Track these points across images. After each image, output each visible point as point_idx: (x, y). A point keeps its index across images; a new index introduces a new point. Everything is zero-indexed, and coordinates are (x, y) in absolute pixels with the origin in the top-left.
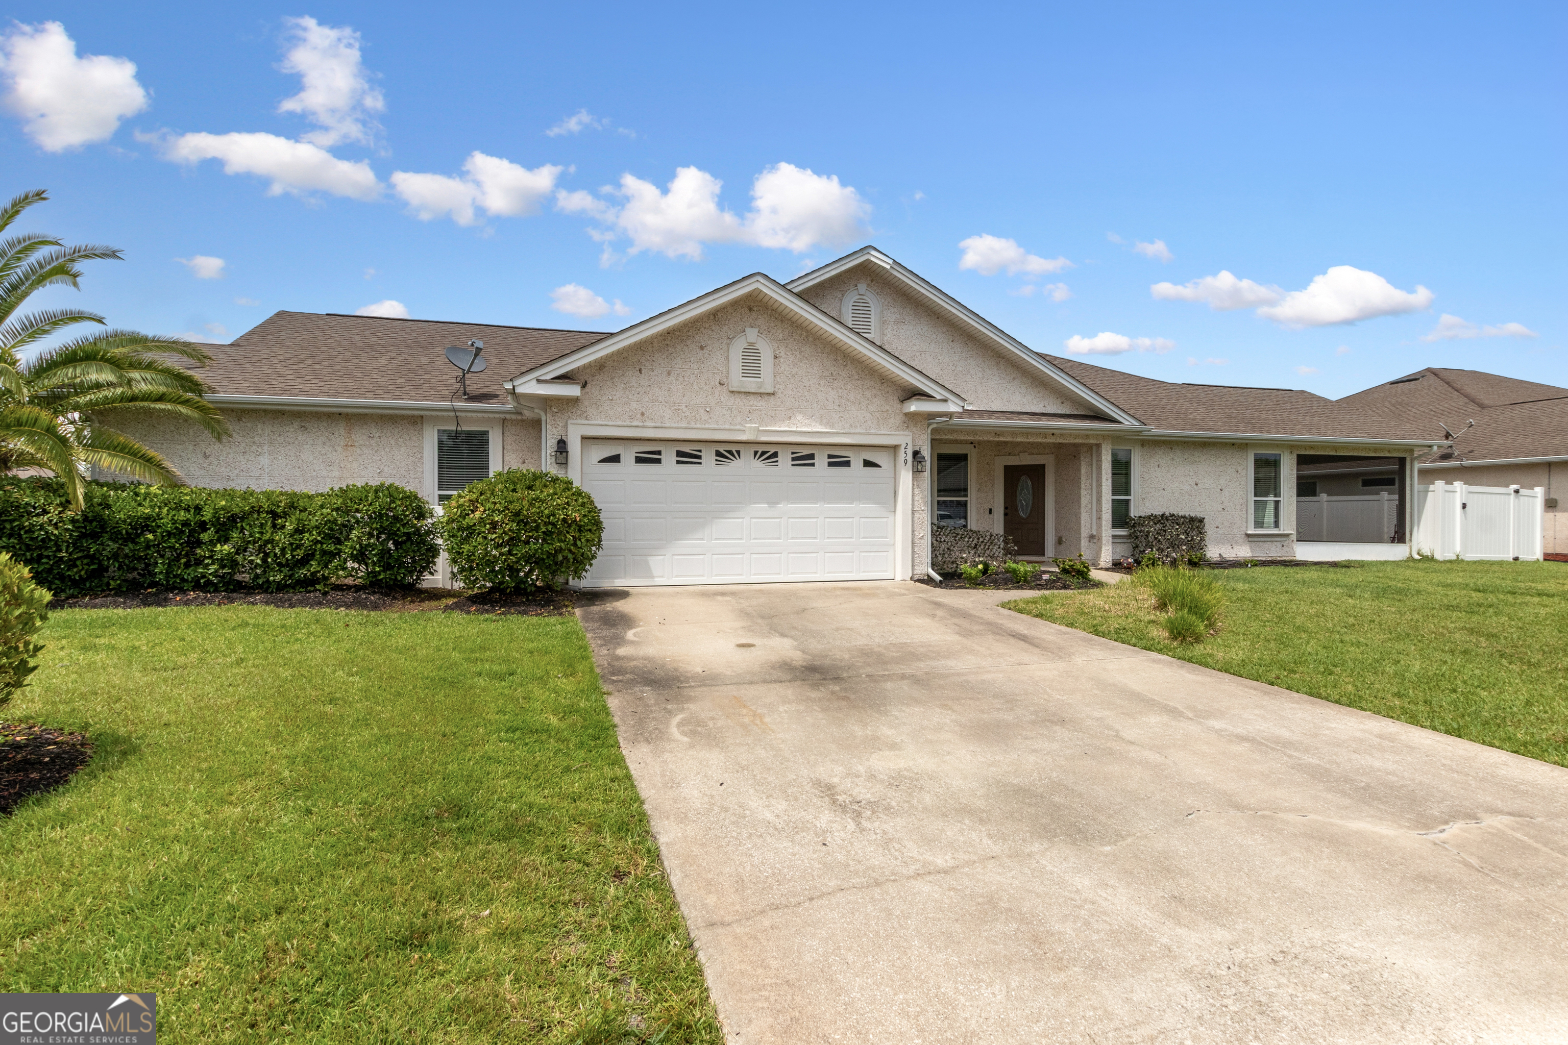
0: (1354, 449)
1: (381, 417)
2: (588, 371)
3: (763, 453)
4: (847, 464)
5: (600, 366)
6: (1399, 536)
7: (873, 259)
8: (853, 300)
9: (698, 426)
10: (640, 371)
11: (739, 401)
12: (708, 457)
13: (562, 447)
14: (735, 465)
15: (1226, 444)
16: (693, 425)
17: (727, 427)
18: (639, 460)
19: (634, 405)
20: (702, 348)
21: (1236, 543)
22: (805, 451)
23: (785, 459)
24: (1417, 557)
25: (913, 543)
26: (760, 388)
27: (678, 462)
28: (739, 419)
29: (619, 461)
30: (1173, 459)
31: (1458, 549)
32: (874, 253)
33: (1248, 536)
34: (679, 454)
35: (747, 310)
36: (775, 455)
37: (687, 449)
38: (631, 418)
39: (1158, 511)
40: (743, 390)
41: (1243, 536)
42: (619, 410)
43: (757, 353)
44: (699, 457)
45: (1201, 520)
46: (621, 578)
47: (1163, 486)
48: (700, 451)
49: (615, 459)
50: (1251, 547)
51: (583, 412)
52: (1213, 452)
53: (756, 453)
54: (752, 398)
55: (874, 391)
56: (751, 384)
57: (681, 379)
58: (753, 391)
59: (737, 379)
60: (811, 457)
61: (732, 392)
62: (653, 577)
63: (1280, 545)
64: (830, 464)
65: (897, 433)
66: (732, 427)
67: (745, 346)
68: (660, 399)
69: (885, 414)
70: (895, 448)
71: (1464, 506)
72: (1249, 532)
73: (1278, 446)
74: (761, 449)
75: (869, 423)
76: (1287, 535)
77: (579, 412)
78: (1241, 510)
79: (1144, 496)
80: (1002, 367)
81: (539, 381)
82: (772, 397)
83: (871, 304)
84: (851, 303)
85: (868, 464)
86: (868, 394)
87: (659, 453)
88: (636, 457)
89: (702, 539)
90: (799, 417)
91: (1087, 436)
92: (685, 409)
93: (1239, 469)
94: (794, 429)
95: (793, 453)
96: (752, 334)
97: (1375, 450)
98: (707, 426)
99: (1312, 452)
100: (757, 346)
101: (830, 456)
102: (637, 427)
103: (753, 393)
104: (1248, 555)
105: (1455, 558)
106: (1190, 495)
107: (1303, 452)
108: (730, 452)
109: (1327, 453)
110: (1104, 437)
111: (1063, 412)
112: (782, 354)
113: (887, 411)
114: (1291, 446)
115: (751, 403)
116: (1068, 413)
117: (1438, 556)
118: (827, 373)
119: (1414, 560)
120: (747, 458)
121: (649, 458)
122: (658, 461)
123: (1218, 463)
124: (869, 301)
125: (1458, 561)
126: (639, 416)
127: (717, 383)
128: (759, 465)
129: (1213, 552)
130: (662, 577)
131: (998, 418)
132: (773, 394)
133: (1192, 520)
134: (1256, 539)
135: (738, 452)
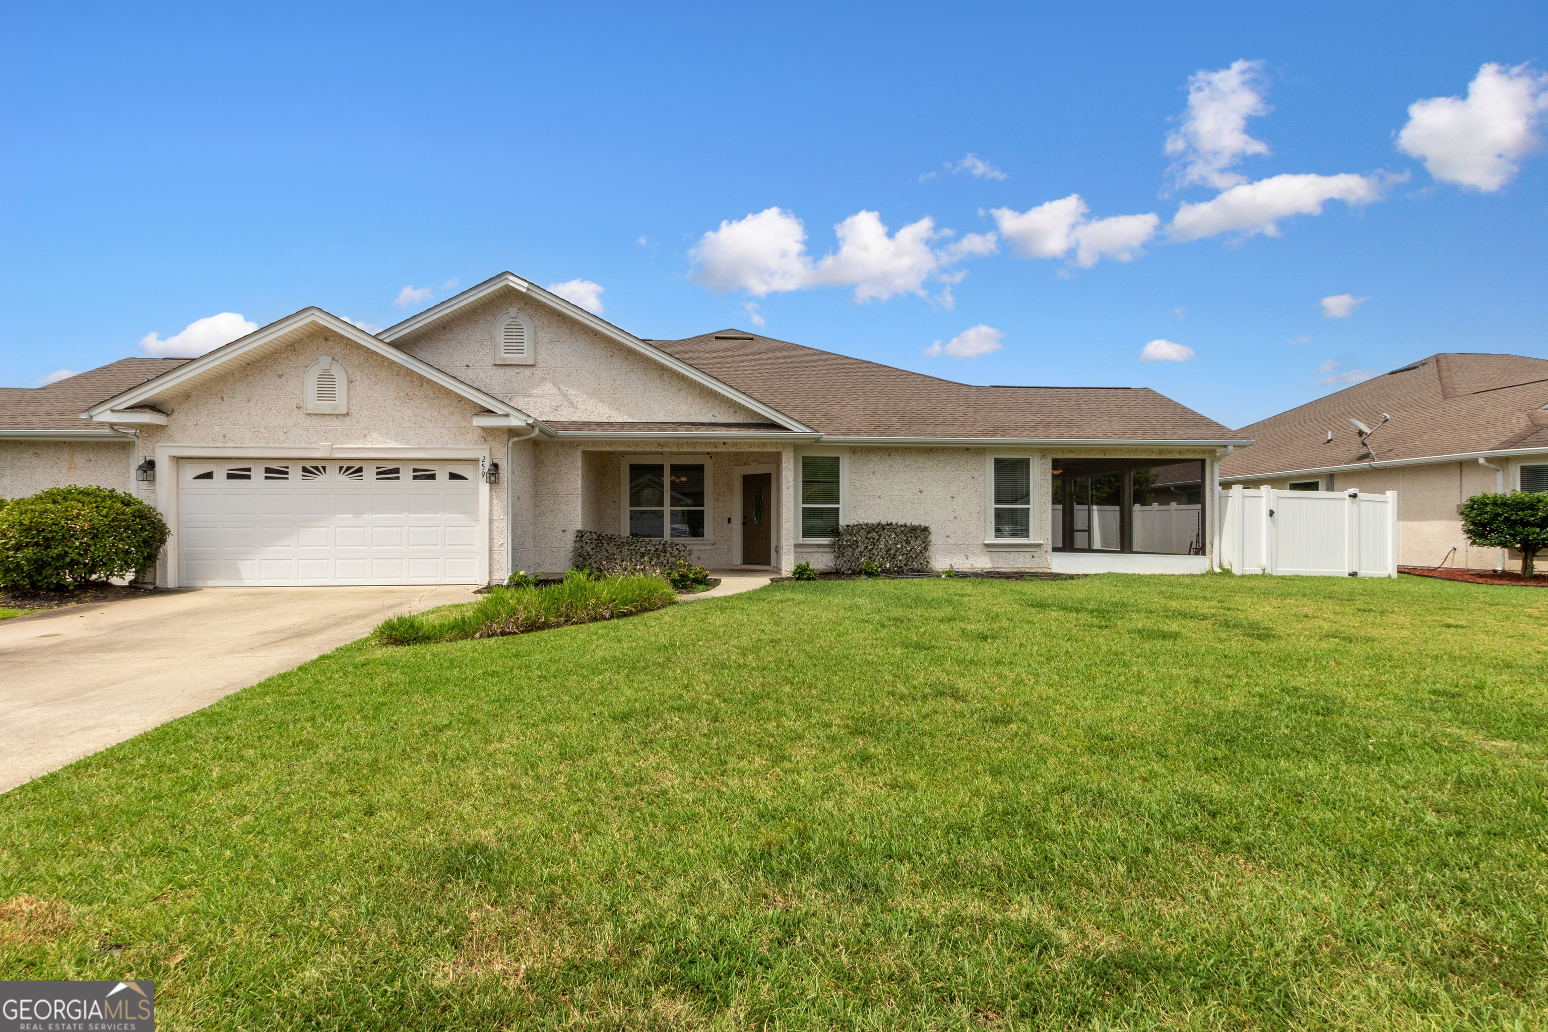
0: (1130, 451)
1: (98, 443)
2: (175, 400)
3: (348, 468)
4: (432, 477)
5: (186, 396)
6: (1199, 548)
7: (511, 284)
8: (506, 322)
9: (276, 445)
10: (222, 398)
11: (315, 422)
12: (295, 472)
13: (149, 466)
14: (320, 480)
15: (960, 449)
16: (271, 445)
17: (303, 445)
18: (230, 476)
19: (217, 428)
20: (280, 376)
21: (972, 553)
22: (390, 466)
23: (370, 473)
24: (1218, 570)
25: (491, 550)
26: (335, 409)
27: (267, 478)
28: (315, 438)
29: (212, 478)
30: (892, 466)
31: (1264, 561)
32: (511, 278)
33: (987, 546)
34: (268, 470)
35: (323, 340)
36: (360, 470)
37: (274, 465)
38: (214, 440)
39: (872, 520)
40: (317, 412)
41: (981, 546)
42: (203, 433)
43: (332, 378)
44: (287, 473)
45: (926, 530)
46: (213, 579)
47: (879, 495)
48: (287, 468)
49: (209, 476)
50: (991, 559)
51: (170, 436)
52: (942, 458)
53: (341, 468)
54: (328, 419)
55: (451, 409)
56: (325, 407)
57: (260, 404)
58: (327, 413)
59: (313, 403)
60: (397, 471)
61: (309, 414)
62: (242, 579)
63: (1029, 556)
64: (415, 477)
65: (476, 447)
66: (308, 446)
67: (321, 372)
68: (241, 423)
69: (463, 431)
70: (476, 461)
71: (1272, 513)
72: (986, 542)
73: (1025, 450)
74: (346, 465)
75: (446, 439)
76: (1039, 545)
77: (167, 436)
78: (979, 519)
79: (856, 504)
80: (667, 379)
81: (113, 411)
82: (348, 418)
83: (524, 326)
84: (504, 326)
85: (453, 476)
86: (445, 412)
87: (249, 470)
88: (228, 474)
89: (289, 546)
90: (374, 435)
91: (765, 445)
92: (264, 431)
93: (976, 475)
94: (369, 446)
95: (378, 468)
96: (325, 362)
97: (1161, 452)
98: (284, 445)
99: (1072, 456)
100: (332, 372)
101: (415, 470)
102: (218, 447)
103: (329, 415)
104: (988, 566)
105: (1260, 572)
106: (912, 503)
107: (1057, 456)
108: (317, 468)
109: (1092, 457)
110: (785, 445)
111: (735, 421)
112: (358, 378)
113: (465, 427)
114: (1043, 451)
115: (327, 423)
116: (741, 421)
117: (1236, 571)
118: (402, 394)
119: (1215, 574)
120: (332, 473)
121: (240, 475)
122: (248, 477)
123: (949, 469)
124: (522, 323)
125: (1264, 576)
126: (221, 438)
127: (294, 407)
128: (345, 480)
129: (940, 562)
130: (251, 579)
131: (650, 429)
132: (348, 414)
133: (914, 528)
134: (996, 549)
135: (324, 468)
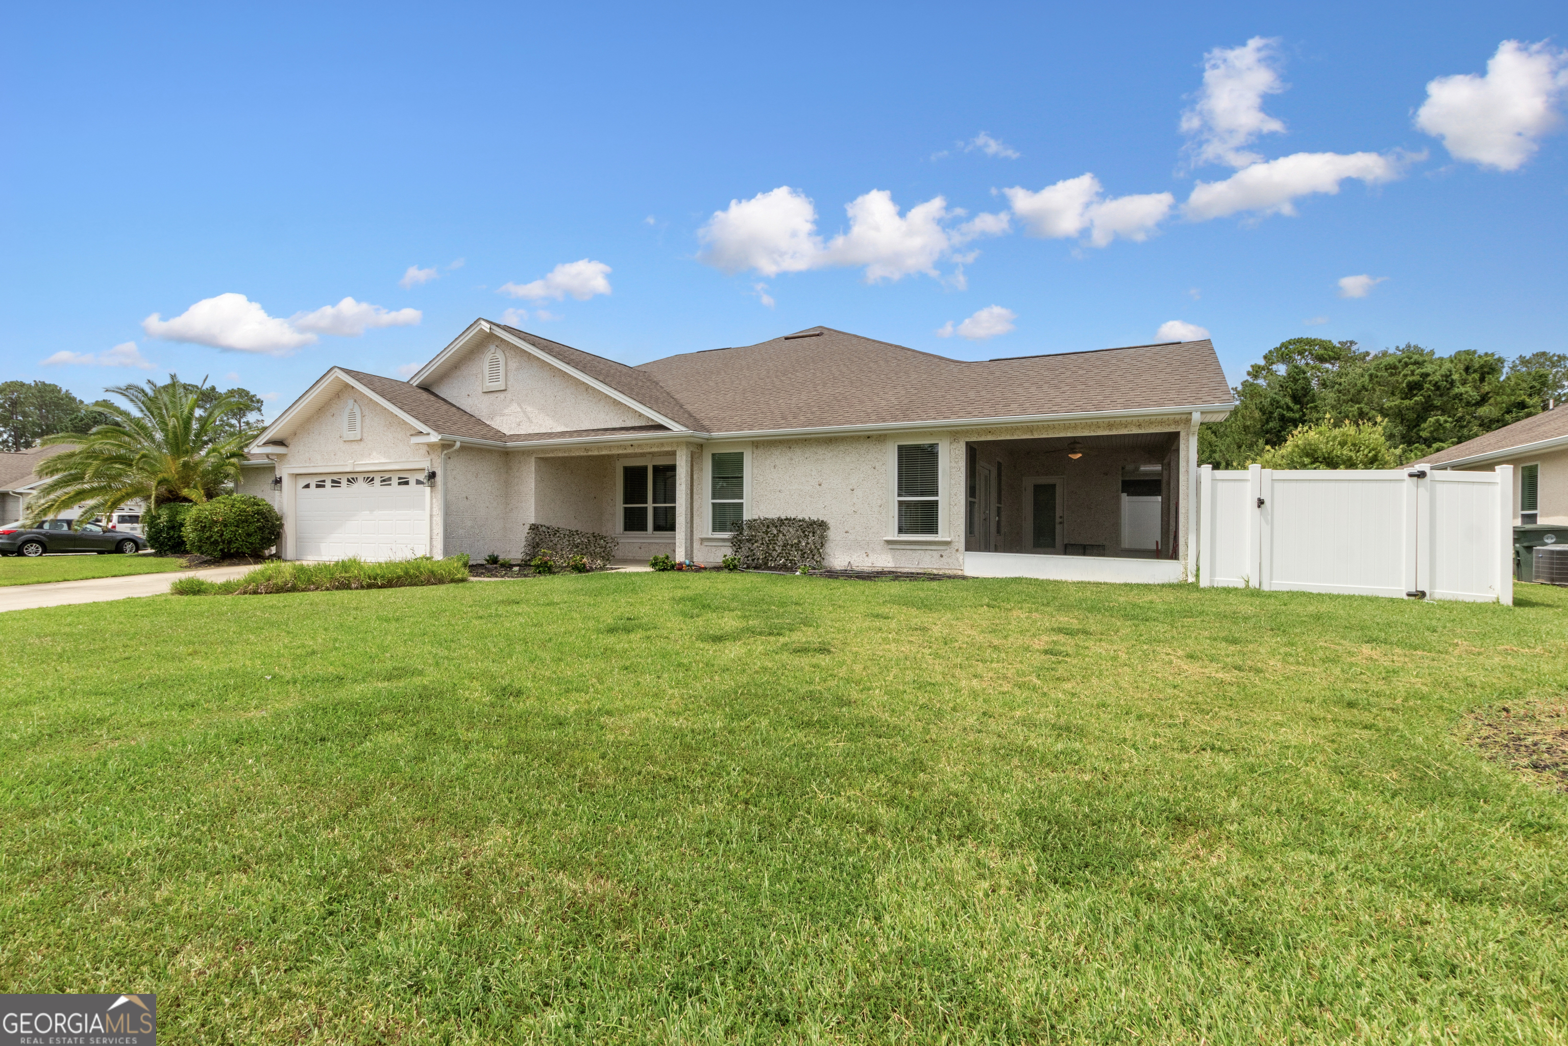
2: (290, 437)
3: (366, 478)
4: (406, 483)
5: (295, 433)
6: (1169, 550)
7: (482, 327)
8: (490, 358)
9: (330, 464)
11: (348, 447)
12: (344, 482)
13: (278, 481)
14: (355, 486)
15: (859, 437)
18: (317, 486)
21: (873, 550)
22: (387, 476)
23: (378, 481)
26: (355, 437)
27: (332, 486)
28: (358, 459)
29: (309, 488)
33: (889, 542)
34: (332, 481)
36: (372, 479)
37: (335, 478)
38: (311, 462)
40: (348, 439)
41: (883, 543)
43: (355, 415)
44: (340, 483)
45: (824, 524)
46: (309, 555)
47: (779, 489)
48: (341, 479)
49: (307, 486)
50: (893, 557)
51: (288, 461)
52: (841, 448)
53: (363, 478)
54: (353, 444)
56: (352, 435)
58: (352, 439)
59: (346, 433)
60: (388, 479)
61: (345, 441)
62: (322, 555)
63: (936, 555)
64: (399, 484)
65: (423, 459)
66: (344, 463)
67: (349, 411)
69: (417, 447)
71: (1260, 503)
72: (888, 538)
73: (931, 434)
74: (366, 475)
75: (409, 454)
76: (947, 543)
78: (881, 512)
79: (759, 499)
82: (363, 442)
83: (500, 359)
84: (488, 361)
85: (418, 484)
87: (324, 481)
91: (662, 445)
92: (326, 454)
94: (371, 462)
95: (379, 477)
96: (351, 404)
98: (334, 464)
99: (990, 438)
100: (354, 411)
101: (399, 478)
102: (313, 467)
103: (353, 441)
104: (889, 565)
106: (811, 496)
107: (974, 439)
108: (353, 479)
110: (679, 445)
112: (367, 413)
114: (954, 433)
115: (353, 447)
118: (387, 423)
120: (361, 481)
121: (321, 485)
122: (325, 486)
123: (848, 459)
124: (498, 357)
128: (368, 486)
133: (812, 523)
134: (899, 547)
135: (357, 478)
